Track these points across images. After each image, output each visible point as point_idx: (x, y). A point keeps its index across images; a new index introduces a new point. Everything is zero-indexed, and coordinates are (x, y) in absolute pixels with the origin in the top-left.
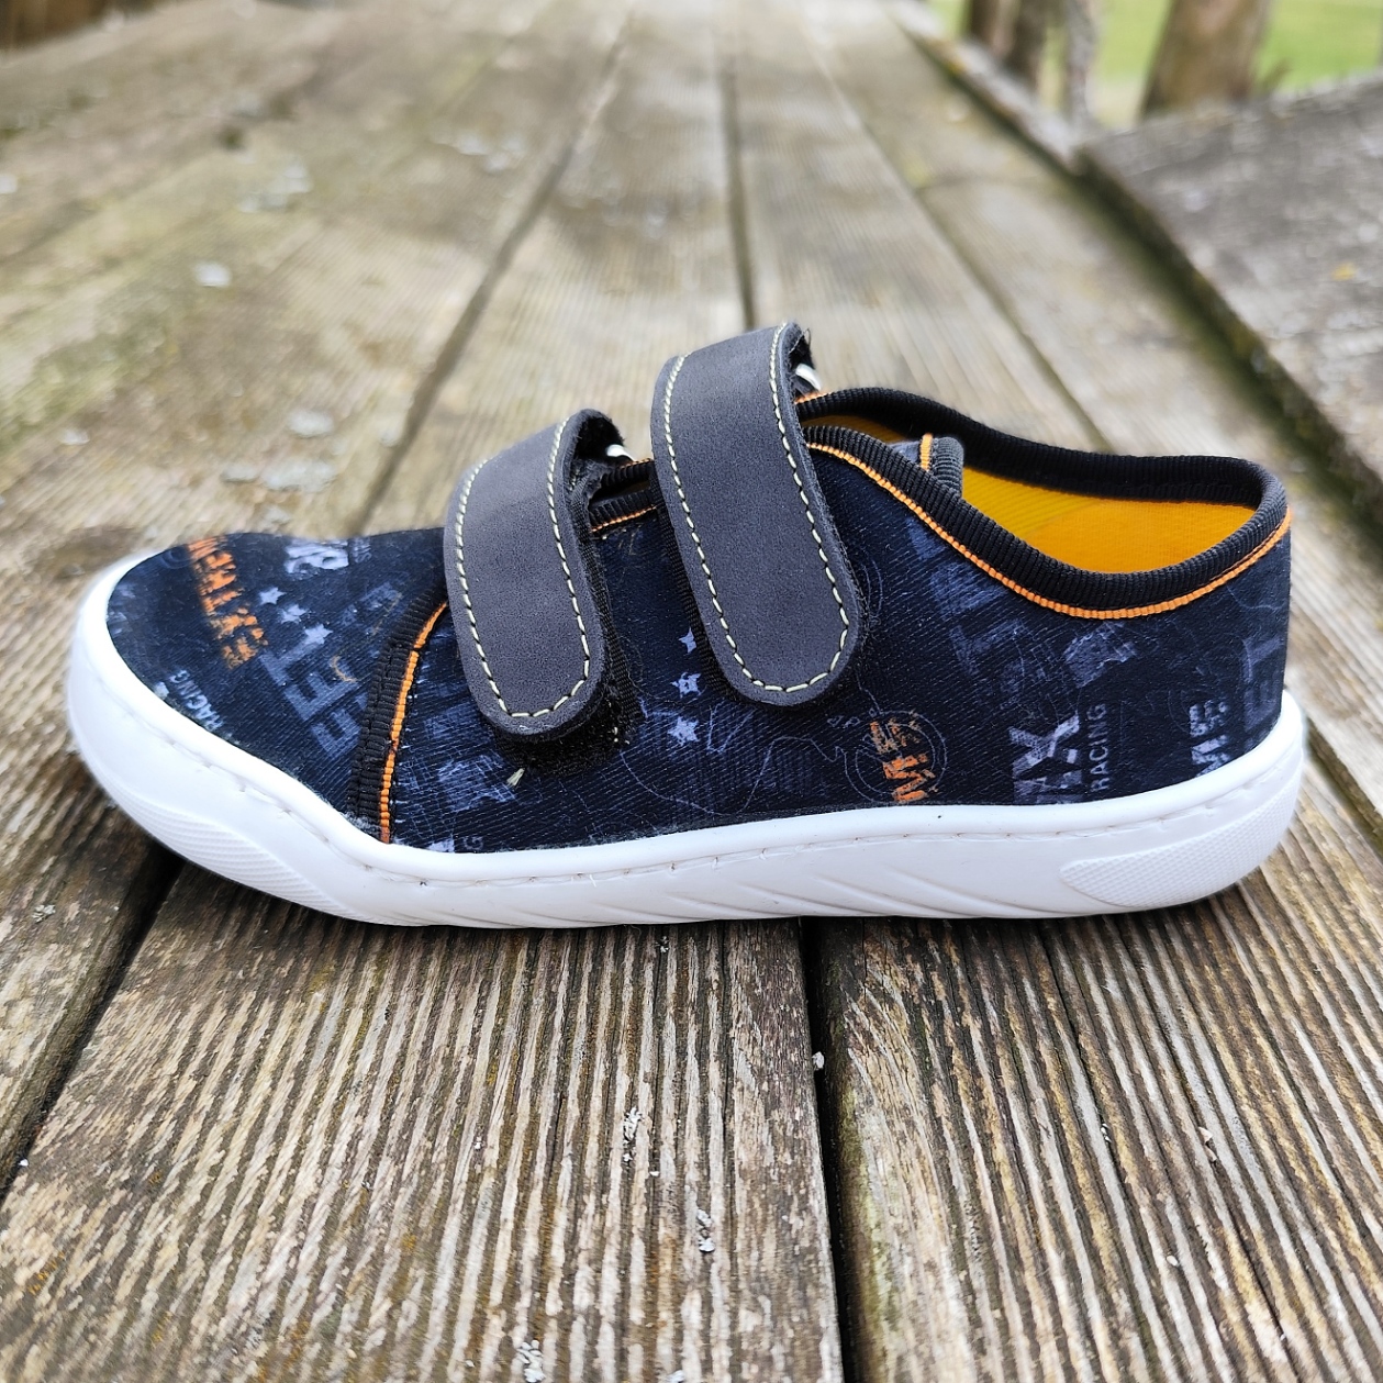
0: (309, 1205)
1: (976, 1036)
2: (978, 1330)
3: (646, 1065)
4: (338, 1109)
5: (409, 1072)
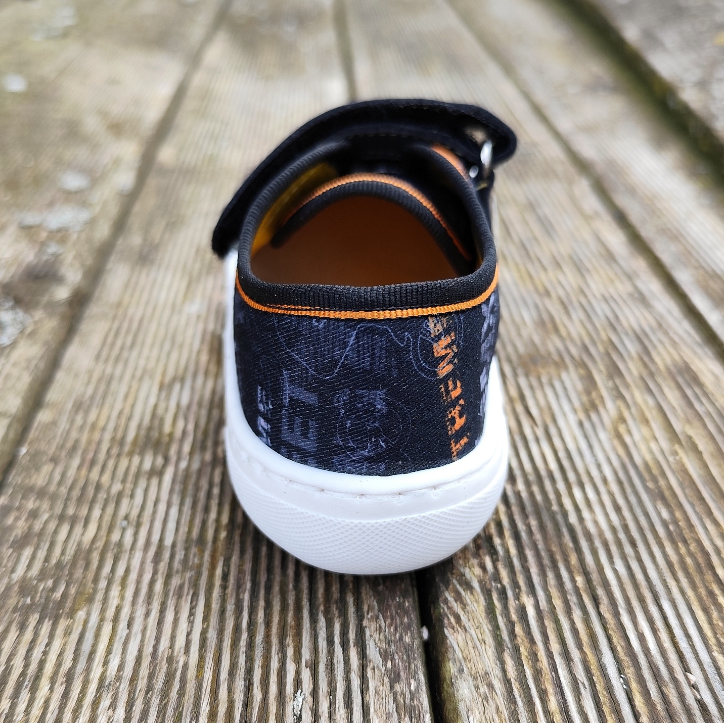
1: (531, 612)
3: (306, 655)
4: (96, 704)
5: (144, 672)
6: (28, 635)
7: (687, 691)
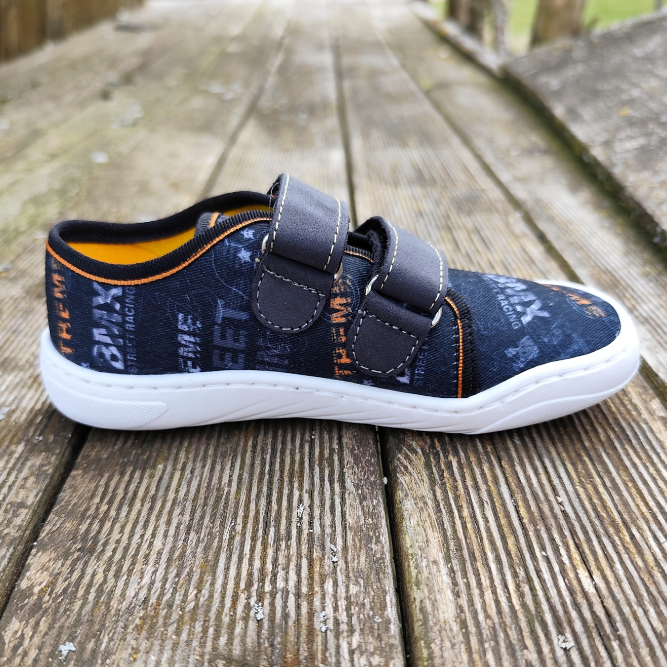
0: (160, 553)
2: (457, 588)
3: (306, 486)
4: (171, 513)
5: (202, 495)
6: (126, 478)
7: (556, 506)
